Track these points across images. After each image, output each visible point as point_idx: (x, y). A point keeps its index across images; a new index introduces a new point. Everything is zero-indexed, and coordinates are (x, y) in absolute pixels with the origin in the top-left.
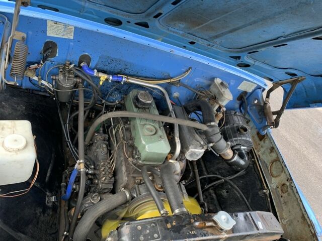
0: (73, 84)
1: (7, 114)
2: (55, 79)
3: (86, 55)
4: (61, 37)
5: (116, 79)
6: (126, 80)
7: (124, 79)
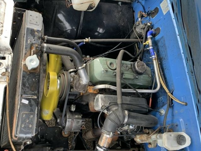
0: (140, 32)
1: (115, 14)
2: (139, 24)
3: (160, 29)
4: (162, 10)
5: (151, 51)
6: (154, 58)
7: (153, 56)
